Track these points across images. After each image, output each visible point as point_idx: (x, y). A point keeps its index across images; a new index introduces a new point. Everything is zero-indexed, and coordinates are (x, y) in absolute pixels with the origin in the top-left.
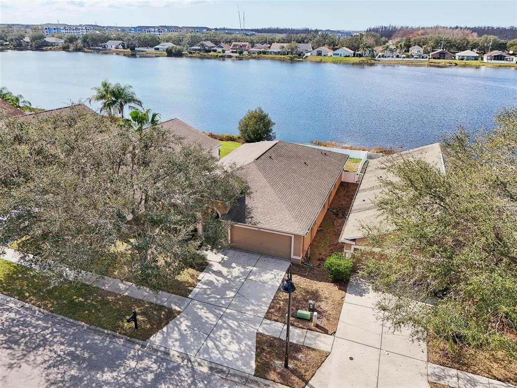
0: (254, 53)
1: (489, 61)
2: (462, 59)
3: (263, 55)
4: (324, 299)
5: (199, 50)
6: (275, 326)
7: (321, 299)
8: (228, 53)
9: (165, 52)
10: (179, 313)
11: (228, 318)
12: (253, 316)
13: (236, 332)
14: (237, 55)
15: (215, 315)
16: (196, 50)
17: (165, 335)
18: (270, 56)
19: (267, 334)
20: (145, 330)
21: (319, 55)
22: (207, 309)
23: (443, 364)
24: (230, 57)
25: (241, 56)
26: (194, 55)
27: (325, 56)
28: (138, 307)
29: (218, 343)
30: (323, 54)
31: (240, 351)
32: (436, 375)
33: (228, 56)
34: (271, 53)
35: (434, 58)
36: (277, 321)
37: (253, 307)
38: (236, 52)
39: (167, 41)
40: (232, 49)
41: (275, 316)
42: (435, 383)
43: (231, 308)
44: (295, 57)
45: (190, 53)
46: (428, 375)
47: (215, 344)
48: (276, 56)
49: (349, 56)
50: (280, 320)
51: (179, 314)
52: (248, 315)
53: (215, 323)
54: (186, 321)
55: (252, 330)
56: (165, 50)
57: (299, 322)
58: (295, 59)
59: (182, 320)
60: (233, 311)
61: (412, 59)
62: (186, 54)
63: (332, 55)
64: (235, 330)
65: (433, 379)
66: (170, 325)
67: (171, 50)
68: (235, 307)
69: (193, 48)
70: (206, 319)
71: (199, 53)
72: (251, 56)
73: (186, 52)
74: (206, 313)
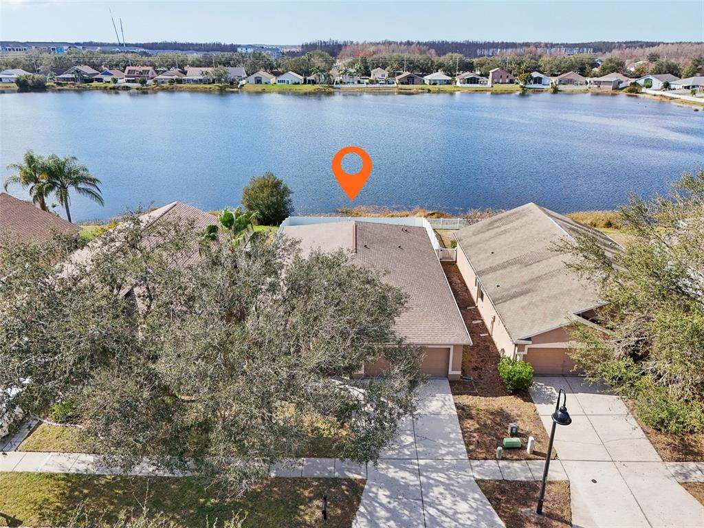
0: (163, 82)
1: (464, 86)
2: (435, 84)
3: (179, 85)
4: (518, 418)
5: (73, 79)
6: (489, 466)
7: (513, 418)
8: (122, 82)
9: (15, 85)
10: (364, 481)
11: (429, 471)
12: (455, 461)
13: (452, 487)
14: (138, 85)
15: (410, 472)
16: (68, 79)
17: (369, 517)
18: (188, 85)
19: (487, 478)
20: (338, 517)
21: (258, 83)
22: (395, 467)
23: (678, 460)
24: (127, 88)
25: (145, 87)
26: (65, 87)
27: (266, 83)
28: (305, 489)
29: (440, 507)
30: (263, 81)
31: (473, 510)
32: (681, 474)
33: (124, 87)
34: (188, 81)
35: (402, 83)
36: (486, 459)
37: (447, 449)
38: (134, 81)
39: (13, 67)
40: (126, 77)
41: (480, 453)
42: (686, 483)
43: (422, 457)
44: (226, 87)
45: (59, 84)
46: (673, 476)
47: (437, 509)
48: (199, 85)
49: (299, 83)
50: (488, 456)
51: (365, 484)
52: (449, 461)
53: (418, 483)
54: (380, 490)
55: (468, 478)
56: (13, 80)
57: (511, 454)
58: (227, 89)
59: (374, 489)
60: (428, 461)
61: (378, 85)
62: (53, 86)
63: (277, 82)
64: (449, 484)
65: (681, 479)
66: (364, 501)
67: (25, 80)
68: (427, 455)
69: (61, 76)
70: (403, 480)
71: (73, 84)
72: (160, 88)
73: (52, 84)
74: (396, 472)
